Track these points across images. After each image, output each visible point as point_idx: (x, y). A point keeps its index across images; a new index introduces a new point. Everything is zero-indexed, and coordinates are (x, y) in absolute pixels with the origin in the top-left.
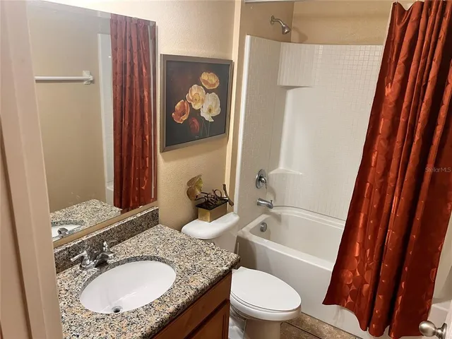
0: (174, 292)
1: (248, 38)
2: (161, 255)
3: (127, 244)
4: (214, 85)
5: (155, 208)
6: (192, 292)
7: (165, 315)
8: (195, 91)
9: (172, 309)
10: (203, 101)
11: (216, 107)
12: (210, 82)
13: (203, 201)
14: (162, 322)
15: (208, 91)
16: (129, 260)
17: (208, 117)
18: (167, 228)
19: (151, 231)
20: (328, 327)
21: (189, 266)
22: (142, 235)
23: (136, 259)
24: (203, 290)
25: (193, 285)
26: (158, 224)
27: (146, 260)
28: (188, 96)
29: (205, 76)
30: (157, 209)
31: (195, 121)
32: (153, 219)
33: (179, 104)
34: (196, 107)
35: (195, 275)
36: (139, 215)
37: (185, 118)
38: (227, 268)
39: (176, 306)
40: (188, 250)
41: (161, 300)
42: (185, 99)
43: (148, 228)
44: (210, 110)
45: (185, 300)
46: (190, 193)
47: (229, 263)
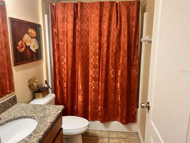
0: (40, 126)
1: (46, 16)
2: (25, 115)
3: (3, 115)
4: (35, 35)
5: (14, 95)
6: (49, 124)
7: (40, 137)
8: (26, 37)
9: (42, 133)
10: (30, 42)
11: (36, 45)
12: (33, 33)
13: (37, 89)
14: (40, 140)
15: (32, 38)
16: (7, 122)
17: (34, 50)
18: (22, 104)
19: (14, 107)
20: (98, 132)
21: (42, 115)
22: (10, 109)
23: (11, 120)
24: (53, 122)
25: (48, 121)
26: (17, 103)
27: (17, 119)
28: (24, 39)
29: (30, 30)
30: (16, 96)
31: (28, 51)
32: (14, 101)
33: (20, 42)
34: (28, 44)
35: (47, 118)
36: (7, 99)
37: (23, 49)
38: (61, 111)
39: (44, 132)
40: (39, 109)
41: (35, 132)
42: (22, 40)
43: (12, 105)
44: (34, 47)
45: (47, 128)
46: (30, 86)
47: (61, 109)
